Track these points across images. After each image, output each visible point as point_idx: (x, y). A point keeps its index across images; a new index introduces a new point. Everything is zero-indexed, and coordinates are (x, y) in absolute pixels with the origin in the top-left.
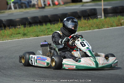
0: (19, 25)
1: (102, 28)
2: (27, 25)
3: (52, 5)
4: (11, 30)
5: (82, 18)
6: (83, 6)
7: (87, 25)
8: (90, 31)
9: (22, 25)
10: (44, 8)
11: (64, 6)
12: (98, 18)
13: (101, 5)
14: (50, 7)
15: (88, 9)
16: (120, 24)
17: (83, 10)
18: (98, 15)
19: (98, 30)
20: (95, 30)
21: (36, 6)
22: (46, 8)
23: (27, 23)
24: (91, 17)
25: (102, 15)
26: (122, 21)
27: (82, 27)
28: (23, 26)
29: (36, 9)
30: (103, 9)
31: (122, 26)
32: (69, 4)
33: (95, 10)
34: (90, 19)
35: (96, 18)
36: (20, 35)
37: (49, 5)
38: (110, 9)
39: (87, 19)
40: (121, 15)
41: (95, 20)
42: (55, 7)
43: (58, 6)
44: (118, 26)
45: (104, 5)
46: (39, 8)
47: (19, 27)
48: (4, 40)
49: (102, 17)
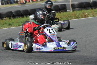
0: (6, 18)
2: (11, 17)
3: (31, 1)
6: (55, 2)
10: (25, 4)
11: (40, 2)
12: (67, 11)
14: (30, 3)
15: (59, 5)
18: (67, 9)
21: (19, 2)
22: (27, 4)
23: (11, 16)
24: (62, 10)
25: (70, 9)
26: (86, 14)
28: (8, 18)
29: (19, 5)
30: (71, 4)
31: (86, 17)
33: (65, 5)
34: (61, 12)
35: (66, 12)
36: (6, 25)
38: (76, 4)
39: (58, 12)
40: (85, 9)
41: (65, 13)
42: (34, 3)
43: (36, 2)
44: (83, 17)
46: (21, 4)
47: (5, 19)
49: (70, 11)
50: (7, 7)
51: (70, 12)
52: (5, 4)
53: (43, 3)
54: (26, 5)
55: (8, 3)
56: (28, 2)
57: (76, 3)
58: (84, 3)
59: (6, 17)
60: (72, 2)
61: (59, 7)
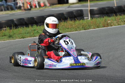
0: (5, 27)
1: (88, 29)
2: (13, 27)
3: (38, 7)
5: (69, 19)
6: (69, 7)
7: (74, 26)
8: (77, 32)
9: (8, 27)
10: (30, 10)
11: (50, 7)
12: (84, 19)
13: (87, 6)
14: (36, 9)
15: (74, 11)
16: (106, 25)
17: (70, 11)
18: (84, 16)
19: (84, 31)
20: (81, 31)
21: (22, 8)
22: (32, 9)
23: (13, 25)
24: (78, 18)
25: (88, 16)
26: (109, 22)
27: (68, 29)
28: (8, 28)
29: (22, 11)
30: (89, 10)
31: (108, 26)
32: (55, 6)
33: (81, 11)
34: (77, 20)
35: (83, 20)
36: (5, 37)
38: (96, 10)
39: (73, 21)
40: (107, 16)
41: (81, 21)
42: (41, 9)
43: (44, 7)
44: (104, 27)
45: (91, 6)
46: (25, 10)
47: (4, 29)
49: (88, 18)
50: (7, 14)
51: (88, 20)
52: (5, 10)
53: (53, 8)
54: (31, 12)
55: (8, 9)
56: (34, 8)
57: (95, 8)
58: (106, 8)
60: (90, 7)
61: (74, 13)
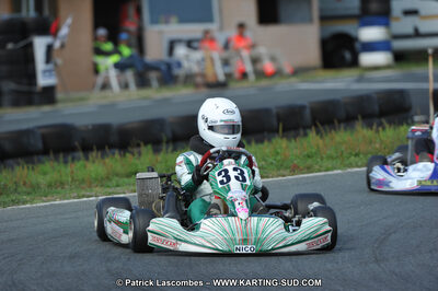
0: (139, 146)
2: (164, 144)
4: (107, 160)
6: (360, 80)
7: (377, 146)
9: (146, 144)
12: (414, 121)
13: (426, 79)
17: (360, 93)
21: (199, 80)
23: (165, 139)
27: (357, 155)
28: (149, 147)
34: (387, 126)
35: (408, 124)
37: (244, 75)
39: (374, 127)
42: (264, 83)
48: (83, 196)
59: (142, 144)
60: (435, 81)
